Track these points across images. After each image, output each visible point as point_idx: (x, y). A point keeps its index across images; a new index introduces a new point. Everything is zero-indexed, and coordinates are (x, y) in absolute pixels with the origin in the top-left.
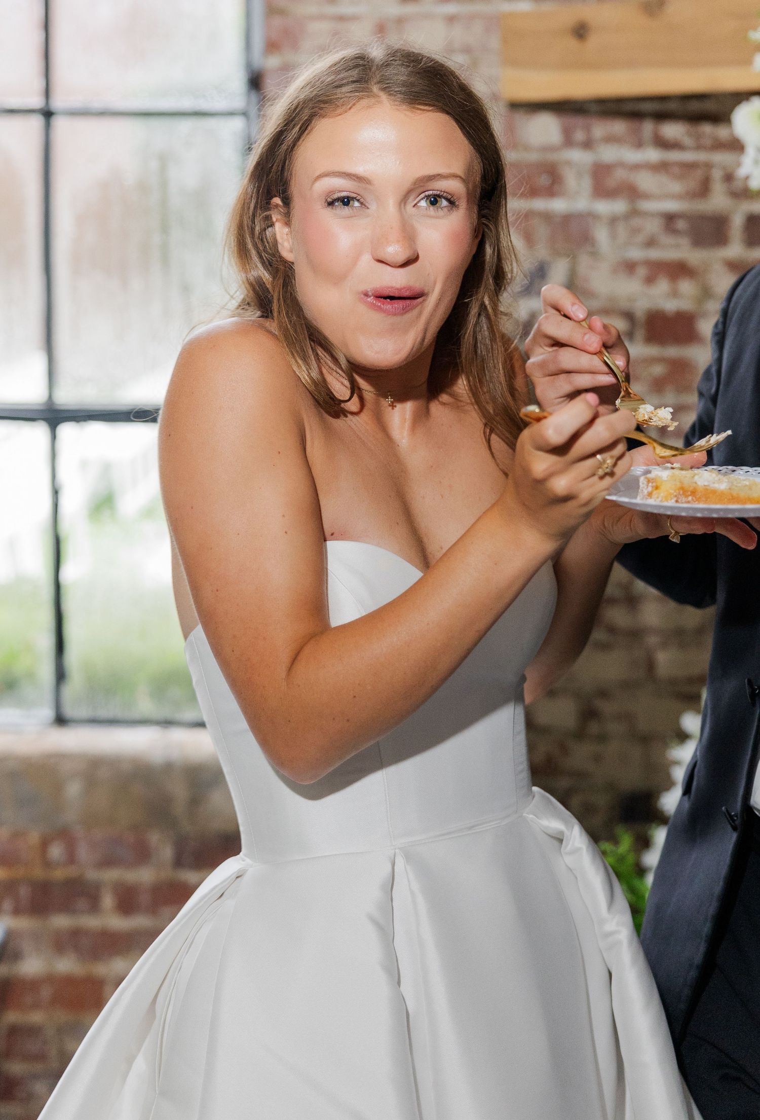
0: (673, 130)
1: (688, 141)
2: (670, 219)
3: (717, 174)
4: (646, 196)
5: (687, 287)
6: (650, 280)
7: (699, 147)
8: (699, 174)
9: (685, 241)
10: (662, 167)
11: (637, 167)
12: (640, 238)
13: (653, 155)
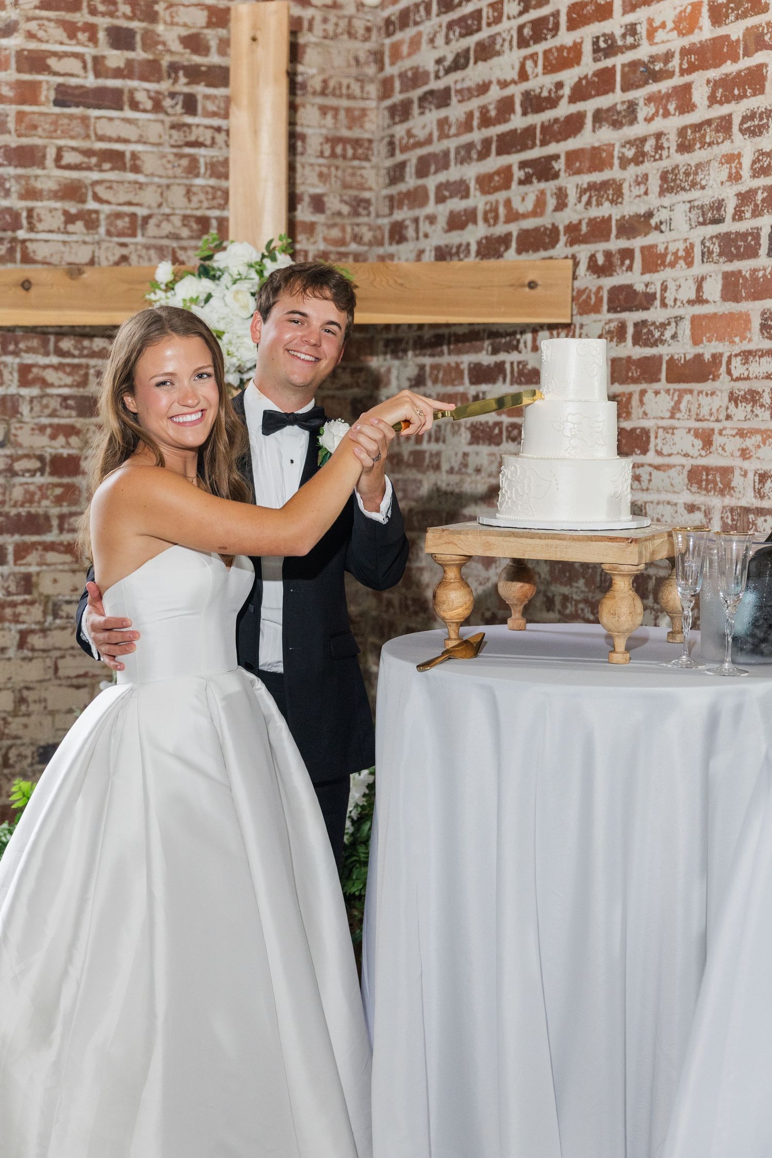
0: (66, 344)
1: (76, 353)
2: (65, 398)
3: (92, 371)
4: (52, 385)
5: (74, 440)
6: (53, 437)
7: (81, 356)
8: (82, 372)
9: (74, 413)
10: (58, 368)
11: (46, 367)
12: (47, 412)
13: (54, 360)
